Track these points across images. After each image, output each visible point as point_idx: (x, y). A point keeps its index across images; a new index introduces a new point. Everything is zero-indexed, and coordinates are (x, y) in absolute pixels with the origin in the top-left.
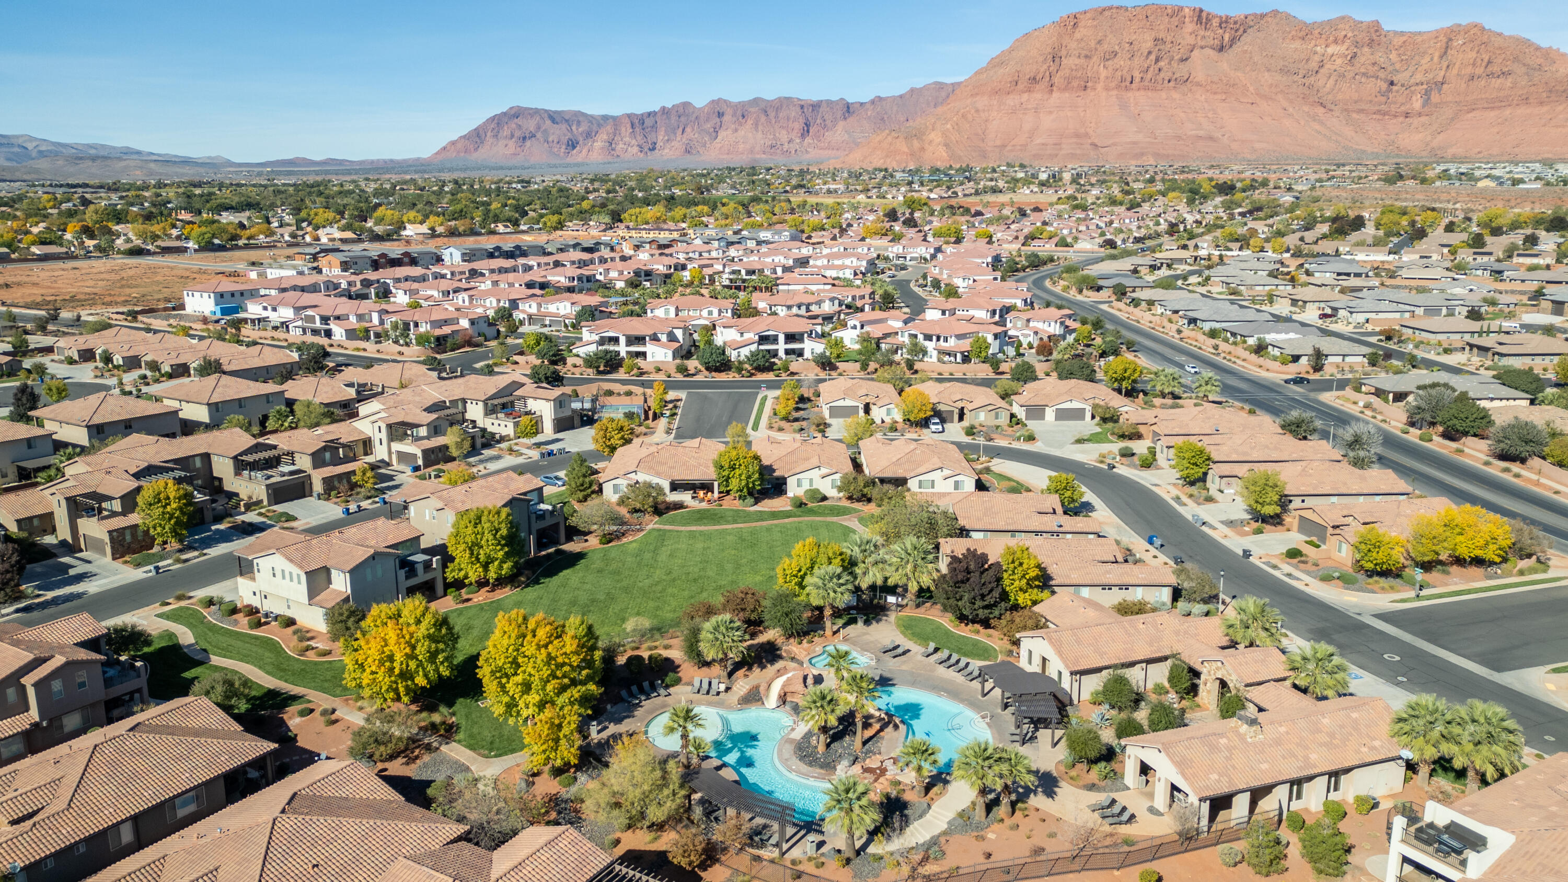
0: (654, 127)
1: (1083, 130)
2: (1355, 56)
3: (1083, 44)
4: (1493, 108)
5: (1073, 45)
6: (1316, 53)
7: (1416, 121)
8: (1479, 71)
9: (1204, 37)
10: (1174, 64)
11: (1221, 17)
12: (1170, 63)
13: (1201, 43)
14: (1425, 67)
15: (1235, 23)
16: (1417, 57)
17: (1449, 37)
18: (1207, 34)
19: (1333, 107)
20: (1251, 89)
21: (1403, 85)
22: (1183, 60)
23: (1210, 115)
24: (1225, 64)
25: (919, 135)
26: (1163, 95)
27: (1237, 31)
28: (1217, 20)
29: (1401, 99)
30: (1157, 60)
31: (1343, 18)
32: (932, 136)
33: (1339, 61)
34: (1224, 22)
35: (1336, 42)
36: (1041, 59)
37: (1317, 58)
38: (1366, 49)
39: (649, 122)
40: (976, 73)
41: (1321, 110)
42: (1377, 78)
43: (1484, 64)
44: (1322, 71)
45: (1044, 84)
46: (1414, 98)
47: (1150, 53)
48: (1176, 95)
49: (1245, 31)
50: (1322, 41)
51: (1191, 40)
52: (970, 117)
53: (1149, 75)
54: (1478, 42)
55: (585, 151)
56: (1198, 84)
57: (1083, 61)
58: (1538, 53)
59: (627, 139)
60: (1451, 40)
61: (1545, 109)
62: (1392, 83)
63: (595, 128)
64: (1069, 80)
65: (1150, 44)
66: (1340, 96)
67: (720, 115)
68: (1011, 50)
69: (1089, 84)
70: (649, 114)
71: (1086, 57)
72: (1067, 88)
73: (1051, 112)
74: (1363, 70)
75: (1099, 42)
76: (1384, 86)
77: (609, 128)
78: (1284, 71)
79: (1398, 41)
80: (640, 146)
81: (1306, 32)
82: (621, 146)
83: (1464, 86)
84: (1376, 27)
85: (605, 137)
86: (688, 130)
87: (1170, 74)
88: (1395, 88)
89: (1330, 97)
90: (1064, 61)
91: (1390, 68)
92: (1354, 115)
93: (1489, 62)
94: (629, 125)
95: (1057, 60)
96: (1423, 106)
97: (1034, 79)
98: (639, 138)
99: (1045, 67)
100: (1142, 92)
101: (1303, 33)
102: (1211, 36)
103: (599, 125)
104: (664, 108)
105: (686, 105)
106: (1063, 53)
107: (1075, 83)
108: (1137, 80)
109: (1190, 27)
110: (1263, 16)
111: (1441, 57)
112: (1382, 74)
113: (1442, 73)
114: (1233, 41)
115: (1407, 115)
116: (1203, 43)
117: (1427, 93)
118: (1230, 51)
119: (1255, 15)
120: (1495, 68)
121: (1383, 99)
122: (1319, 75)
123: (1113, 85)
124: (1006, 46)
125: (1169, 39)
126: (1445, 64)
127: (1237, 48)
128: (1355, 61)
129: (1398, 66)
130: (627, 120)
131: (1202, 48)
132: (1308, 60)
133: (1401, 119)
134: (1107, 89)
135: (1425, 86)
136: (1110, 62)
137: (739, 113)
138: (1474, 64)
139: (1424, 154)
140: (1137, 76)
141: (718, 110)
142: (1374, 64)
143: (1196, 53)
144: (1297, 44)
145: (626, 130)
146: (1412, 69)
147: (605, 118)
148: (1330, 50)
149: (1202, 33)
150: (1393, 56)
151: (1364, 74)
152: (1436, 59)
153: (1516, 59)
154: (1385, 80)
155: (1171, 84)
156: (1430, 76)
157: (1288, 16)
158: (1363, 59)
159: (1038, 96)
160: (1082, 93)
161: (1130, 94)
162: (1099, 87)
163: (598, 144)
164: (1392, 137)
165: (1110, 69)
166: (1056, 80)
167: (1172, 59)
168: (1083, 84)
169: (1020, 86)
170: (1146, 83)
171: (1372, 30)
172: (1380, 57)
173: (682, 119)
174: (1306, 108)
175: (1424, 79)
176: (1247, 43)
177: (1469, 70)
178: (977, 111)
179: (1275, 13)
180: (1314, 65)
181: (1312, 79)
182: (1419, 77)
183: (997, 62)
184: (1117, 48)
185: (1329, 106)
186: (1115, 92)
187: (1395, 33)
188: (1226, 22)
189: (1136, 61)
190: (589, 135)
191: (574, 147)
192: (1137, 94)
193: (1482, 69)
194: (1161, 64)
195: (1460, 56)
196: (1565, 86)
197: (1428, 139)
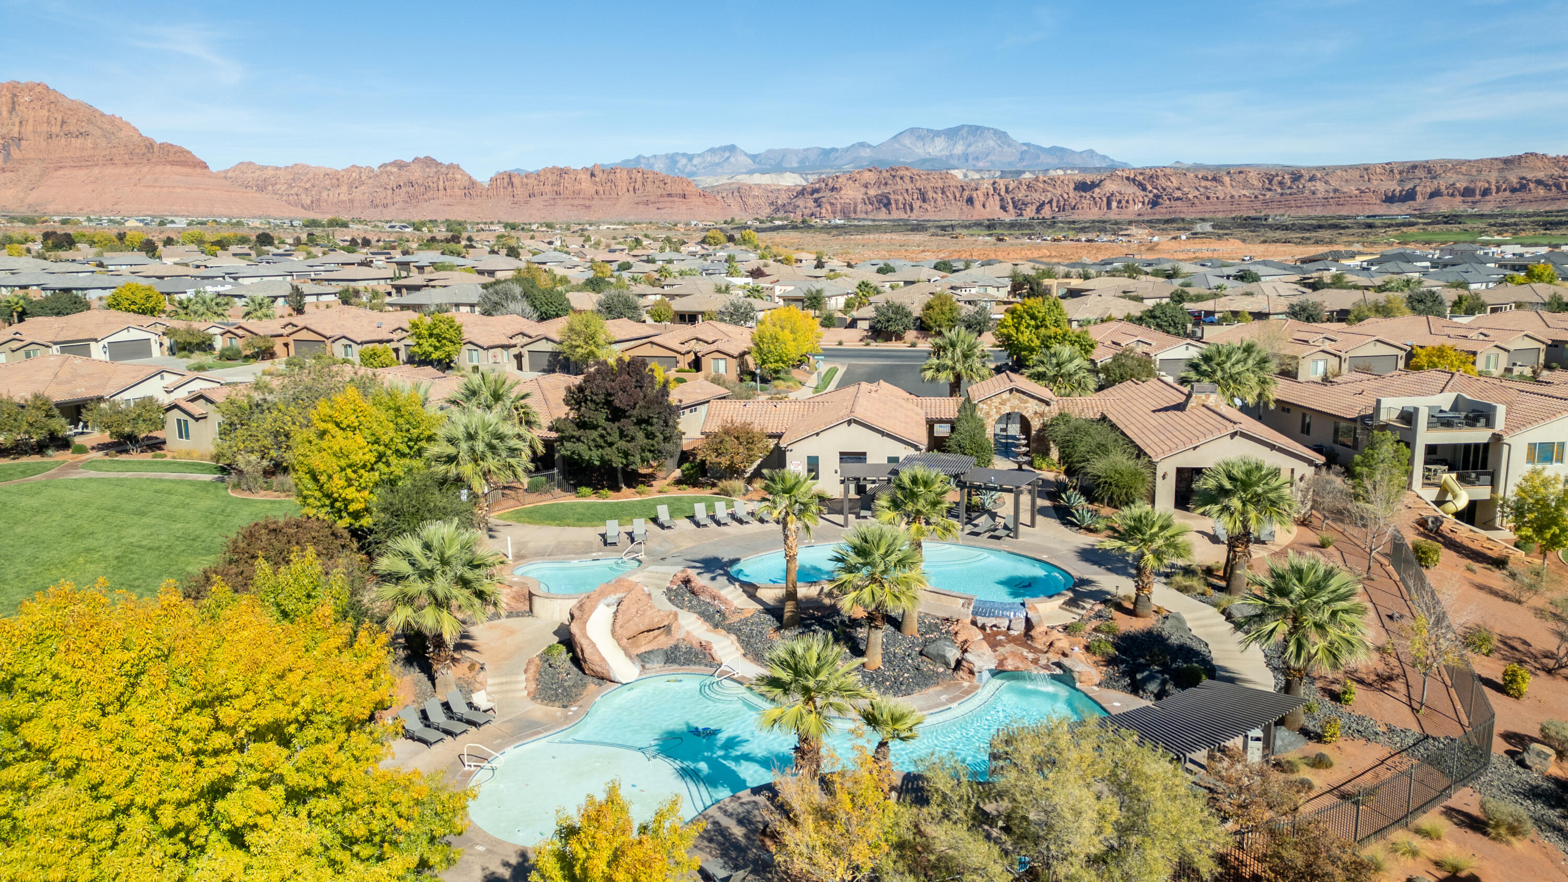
4: (80, 167)
17: (12, 92)
54: (46, 101)
58: (105, 120)
60: (15, 95)
83: (44, 144)
96: (5, 162)
111: (10, 112)
113: (17, 128)
120: (72, 128)
138: (48, 123)
153: (88, 121)
193: (58, 128)
195: (31, 113)
196: (144, 150)
197: (21, 195)
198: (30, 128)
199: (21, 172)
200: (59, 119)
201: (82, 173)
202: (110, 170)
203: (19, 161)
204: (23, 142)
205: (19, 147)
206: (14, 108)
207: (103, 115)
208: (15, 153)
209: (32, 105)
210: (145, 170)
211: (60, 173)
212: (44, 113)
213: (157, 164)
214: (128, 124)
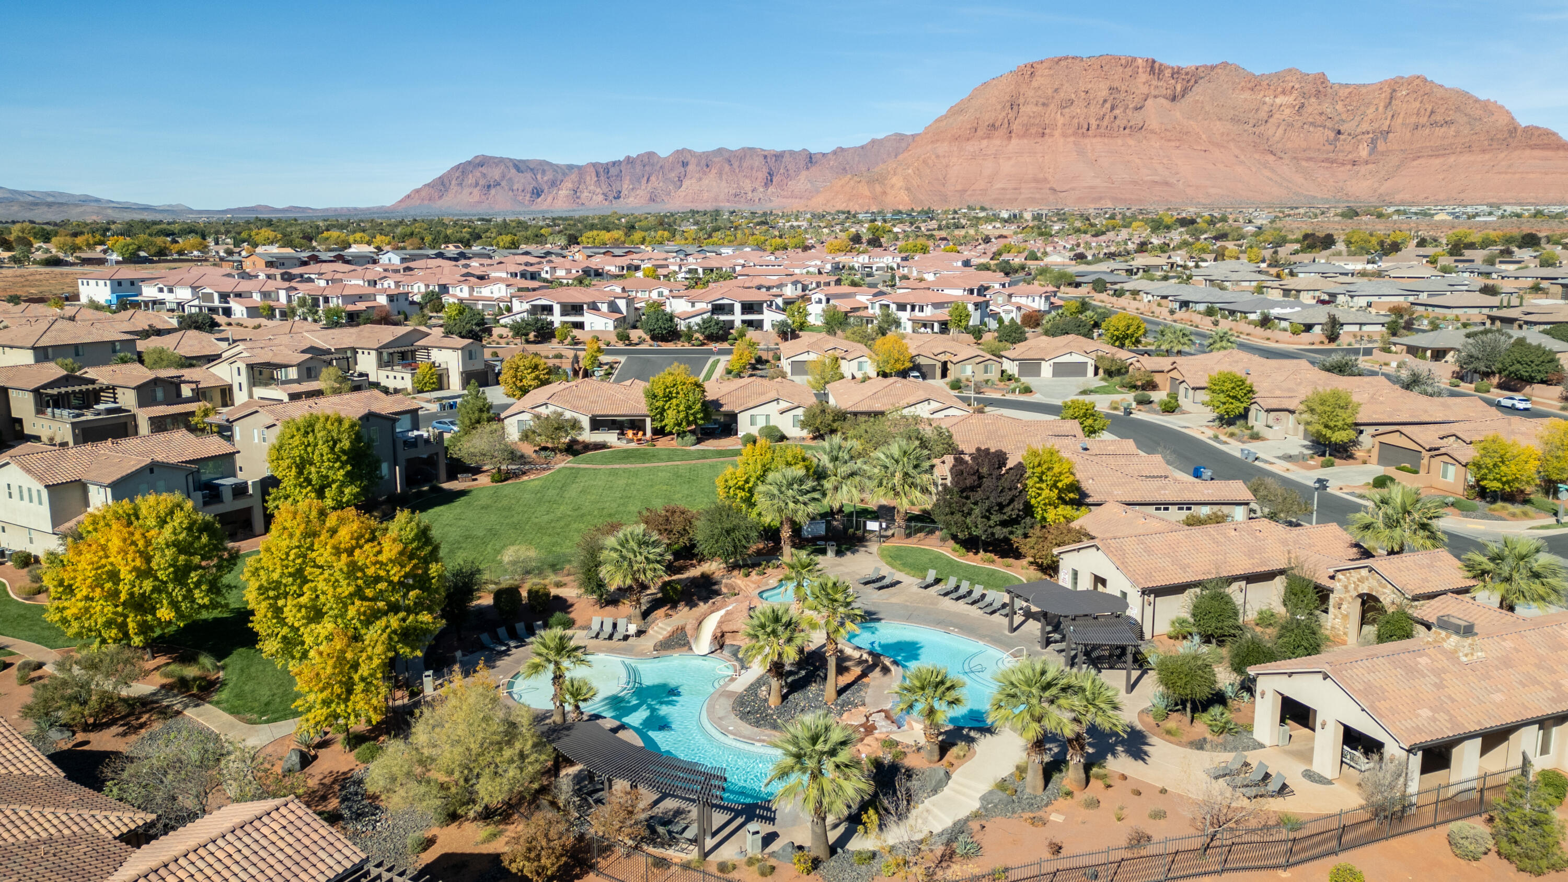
0: (619, 176)
1: (1041, 176)
2: (1302, 106)
3: (1040, 92)
4: (1437, 156)
5: (1031, 93)
6: (1265, 103)
7: (1363, 169)
8: (1424, 120)
9: (1157, 87)
10: (1129, 112)
11: (1173, 68)
12: (1124, 112)
13: (1153, 93)
14: (1370, 116)
15: (1187, 74)
16: (1362, 108)
17: (1393, 89)
18: (1160, 84)
19: (1282, 155)
20: (1204, 136)
21: (1349, 135)
22: (1138, 108)
23: (1165, 161)
24: (1178, 112)
25: (881, 179)
26: (1120, 142)
27: (1188, 81)
28: (1169, 71)
29: (1348, 148)
30: (1112, 109)
31: (1290, 70)
32: (894, 180)
33: (1287, 111)
34: (1176, 73)
35: (1284, 92)
36: (999, 107)
37: (1266, 108)
38: (1313, 100)
39: (613, 171)
40: (937, 121)
41: (1271, 158)
42: (1324, 127)
43: (1428, 113)
44: (1271, 120)
45: (1003, 131)
46: (1361, 147)
47: (1105, 101)
48: (1131, 142)
49: (1196, 82)
50: (1271, 92)
51: (1144, 90)
52: (930, 162)
53: (1105, 123)
54: (1421, 93)
55: (550, 199)
56: (1153, 132)
57: (1040, 108)
58: (1477, 105)
59: (592, 188)
60: (1394, 91)
61: (1487, 156)
62: (1339, 132)
63: (560, 177)
64: (1027, 127)
65: (1104, 93)
66: (1289, 145)
67: (685, 164)
68: (970, 98)
69: (1047, 131)
70: (614, 163)
71: (1044, 104)
72: (1025, 134)
73: (1010, 158)
74: (1310, 120)
75: (1056, 90)
76: (1332, 135)
77: (574, 176)
78: (1235, 120)
79: (1344, 93)
80: (604, 194)
81: (1255, 84)
82: (586, 194)
83: (1408, 135)
84: (1322, 79)
85: (570, 185)
86: (653, 178)
87: (1125, 122)
88: (1342, 137)
89: (1280, 145)
90: (1022, 109)
91: (1337, 118)
92: (1304, 164)
93: (1432, 112)
94: (594, 174)
95: (1015, 107)
96: (1370, 154)
97: (993, 125)
98: (604, 187)
99: (1004, 114)
100: (1099, 139)
101: (1252, 84)
102: (1164, 85)
103: (564, 174)
104: (628, 157)
105: (651, 154)
106: (1021, 100)
107: (1033, 130)
108: (1093, 127)
109: (1143, 77)
110: (1213, 68)
111: (1386, 107)
112: (1329, 124)
113: (1388, 122)
114: (1185, 92)
115: (1354, 163)
116: (1156, 93)
117: (1373, 142)
118: (1182, 101)
119: (1205, 66)
120: (1438, 118)
121: (1331, 148)
122: (1269, 124)
123: (1070, 131)
124: (965, 95)
125: (1124, 88)
126: (1391, 114)
127: (1190, 97)
128: (1304, 111)
129: (1344, 116)
130: (592, 169)
131: (1155, 97)
132: (1257, 110)
133: (1349, 167)
134: (1064, 135)
135: (1371, 135)
136: (1067, 110)
137: (703, 162)
138: (1418, 114)
139: (1372, 199)
140: (1094, 123)
141: (682, 160)
142: (1321, 114)
143: (1150, 102)
144: (1247, 95)
145: (591, 179)
146: (1357, 119)
147: (571, 167)
148: (1278, 101)
149: (1155, 83)
150: (1340, 107)
151: (1312, 124)
152: (1381, 109)
153: (1458, 109)
154: (1333, 129)
155: (1127, 131)
156: (1376, 125)
157: (1237, 68)
158: (1310, 110)
159: (997, 142)
160: (1039, 140)
161: (1087, 141)
162: (1057, 133)
163: (563, 193)
164: (1341, 184)
165: (1067, 116)
166: (1014, 127)
167: (1127, 107)
168: (1040, 130)
169: (980, 133)
170: (1102, 130)
171: (1319, 82)
172: (1327, 107)
173: (647, 168)
174: (1257, 156)
175: (1370, 129)
176: (1198, 93)
177: (1413, 119)
178: (938, 157)
179: (1225, 64)
180: (1263, 114)
181: (1262, 128)
182: (1365, 127)
183: (956, 111)
184: (1073, 96)
185: (1279, 154)
186: (1072, 139)
187: (1340, 85)
188: (1178, 73)
189: (1093, 109)
190: (554, 184)
191: (539, 195)
192: (1094, 140)
193: (1426, 118)
194: (1117, 112)
195: (1405, 106)
196: (1506, 135)
197: (1375, 186)
198: (1400, 121)
199: (1381, 164)
200: (1429, 110)
201: (1437, 161)
202: (1466, 158)
203: (1382, 154)
204: (1390, 135)
205: (1385, 139)
206: (1390, 103)
207: (1477, 101)
208: (1381, 146)
209: (1407, 99)
210: (1502, 155)
211: (1415, 163)
212: (1417, 104)
213: (1516, 148)
214: (1502, 107)
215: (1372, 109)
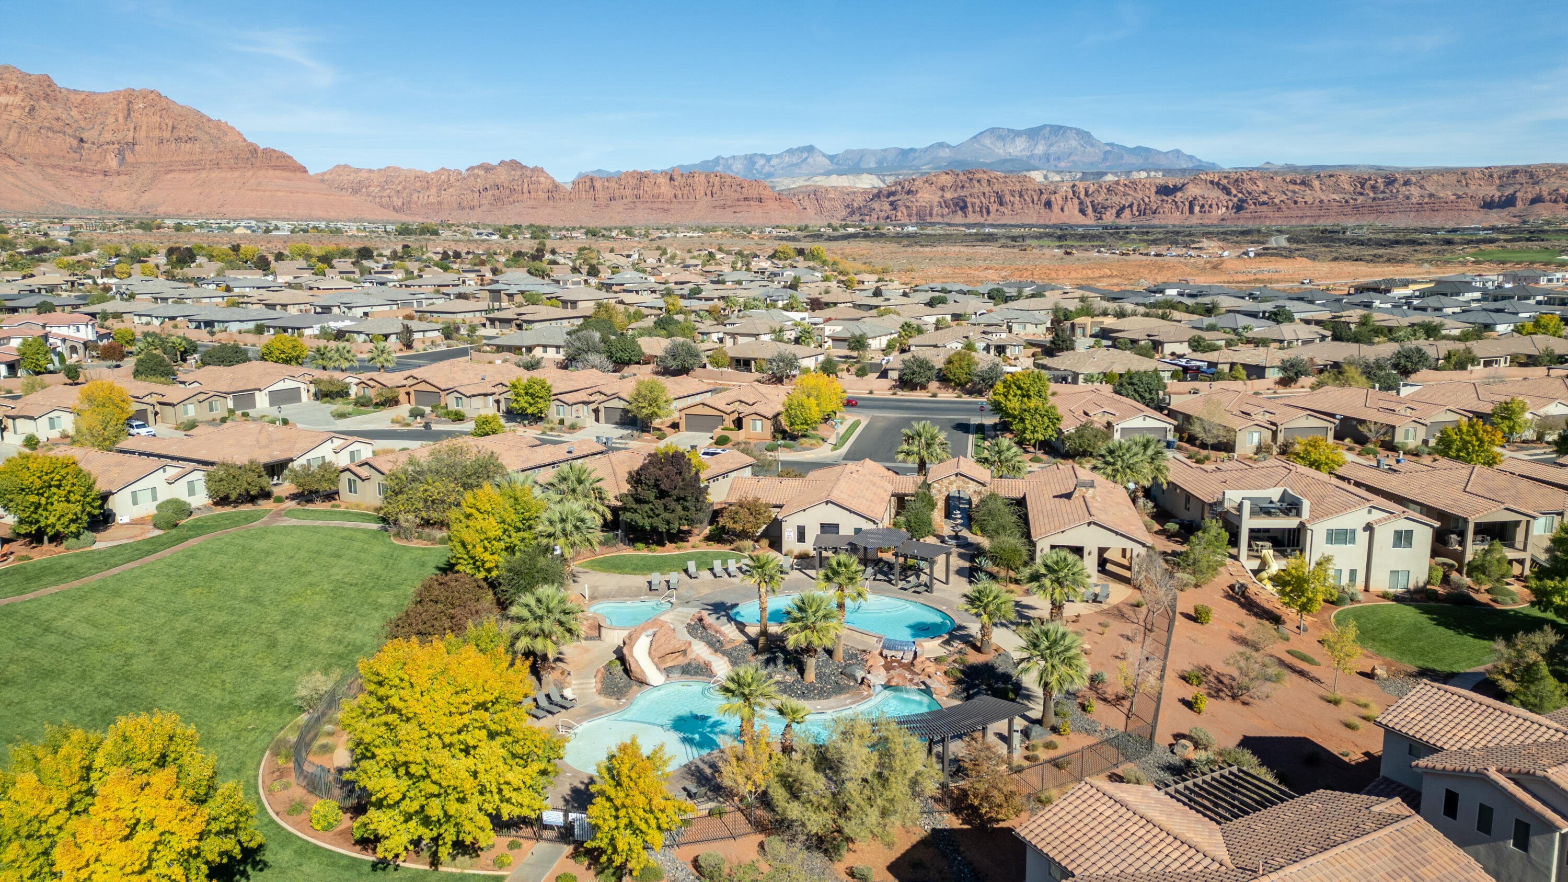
2: (33, 109)
4: (189, 171)
7: (117, 180)
8: (167, 135)
14: (111, 126)
16: (100, 117)
17: (129, 99)
19: (22, 160)
21: (93, 143)
29: (95, 157)
31: (8, 68)
33: (16, 113)
35: (7, 91)
38: (44, 103)
41: (11, 163)
42: (64, 133)
43: (170, 129)
46: (108, 157)
54: (158, 107)
58: (212, 125)
60: (130, 102)
61: (236, 174)
66: (28, 150)
74: (46, 125)
76: (75, 143)
79: (76, 99)
83: (155, 148)
84: (46, 83)
88: (86, 146)
89: (16, 149)
91: (75, 125)
92: (50, 171)
93: (174, 128)
96: (120, 166)
111: (126, 118)
112: (68, 130)
113: (131, 134)
115: (105, 174)
117: (121, 152)
120: (181, 134)
121: (77, 156)
128: (36, 114)
129: (82, 124)
133: (101, 177)
138: (160, 128)
139: (135, 211)
142: (57, 119)
150: (74, 113)
151: (49, 129)
152: (121, 119)
153: (196, 127)
154: (75, 137)
156: (119, 136)
158: (42, 113)
164: (96, 194)
171: (44, 85)
172: (61, 113)
175: (113, 139)
177: (157, 133)
182: (108, 136)
185: (18, 158)
187: (70, 90)
193: (169, 133)
195: (145, 119)
196: (248, 155)
197: (135, 197)
198: (143, 133)
199: (134, 175)
200: (170, 124)
201: (190, 176)
202: (215, 174)
203: (133, 165)
204: (137, 147)
205: (133, 151)
206: (129, 115)
207: (209, 120)
208: (130, 158)
209: (146, 111)
210: (250, 174)
211: (170, 176)
212: (157, 118)
213: (260, 168)
214: (233, 128)
215: (110, 120)
